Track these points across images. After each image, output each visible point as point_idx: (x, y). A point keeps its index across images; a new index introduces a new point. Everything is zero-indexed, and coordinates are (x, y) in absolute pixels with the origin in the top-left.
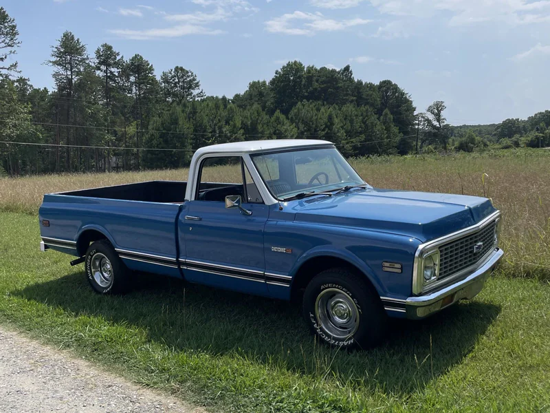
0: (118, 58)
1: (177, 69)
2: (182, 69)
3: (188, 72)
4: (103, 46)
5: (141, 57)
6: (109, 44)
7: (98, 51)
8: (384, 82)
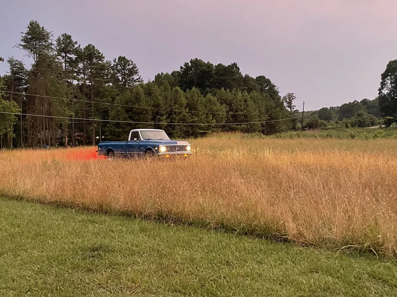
0: (76, 46)
1: (120, 58)
2: (124, 58)
3: (128, 61)
4: (63, 35)
5: (93, 47)
6: (68, 34)
7: (59, 39)
8: (260, 77)
